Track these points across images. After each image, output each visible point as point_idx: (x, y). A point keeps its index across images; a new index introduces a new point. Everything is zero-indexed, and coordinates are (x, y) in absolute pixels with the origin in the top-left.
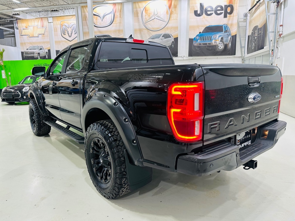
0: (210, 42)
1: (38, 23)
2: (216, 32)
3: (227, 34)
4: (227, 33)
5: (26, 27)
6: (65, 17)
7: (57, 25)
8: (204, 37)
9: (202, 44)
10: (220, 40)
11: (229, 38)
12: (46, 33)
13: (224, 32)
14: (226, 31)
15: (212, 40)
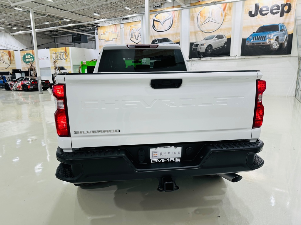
0: (263, 42)
1: (112, 29)
2: (271, 31)
5: (104, 33)
6: (134, 23)
7: (127, 30)
8: (258, 37)
9: (255, 44)
10: (274, 39)
11: (285, 37)
12: (118, 37)
13: (280, 31)
14: (282, 30)
15: (267, 39)
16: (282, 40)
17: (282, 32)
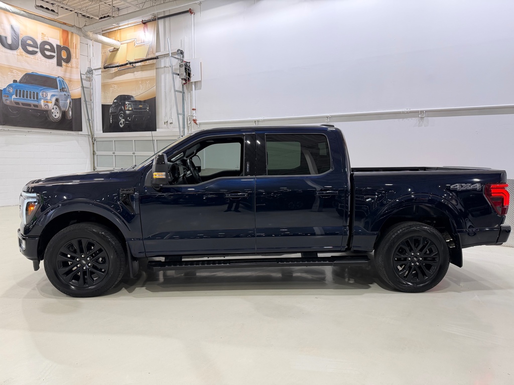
0: (36, 103)
2: (45, 86)
3: (65, 95)
4: (65, 93)
8: (24, 91)
9: (21, 104)
10: (53, 103)
11: (68, 101)
13: (60, 90)
14: (63, 88)
15: (41, 99)
16: (65, 105)
17: (63, 93)
